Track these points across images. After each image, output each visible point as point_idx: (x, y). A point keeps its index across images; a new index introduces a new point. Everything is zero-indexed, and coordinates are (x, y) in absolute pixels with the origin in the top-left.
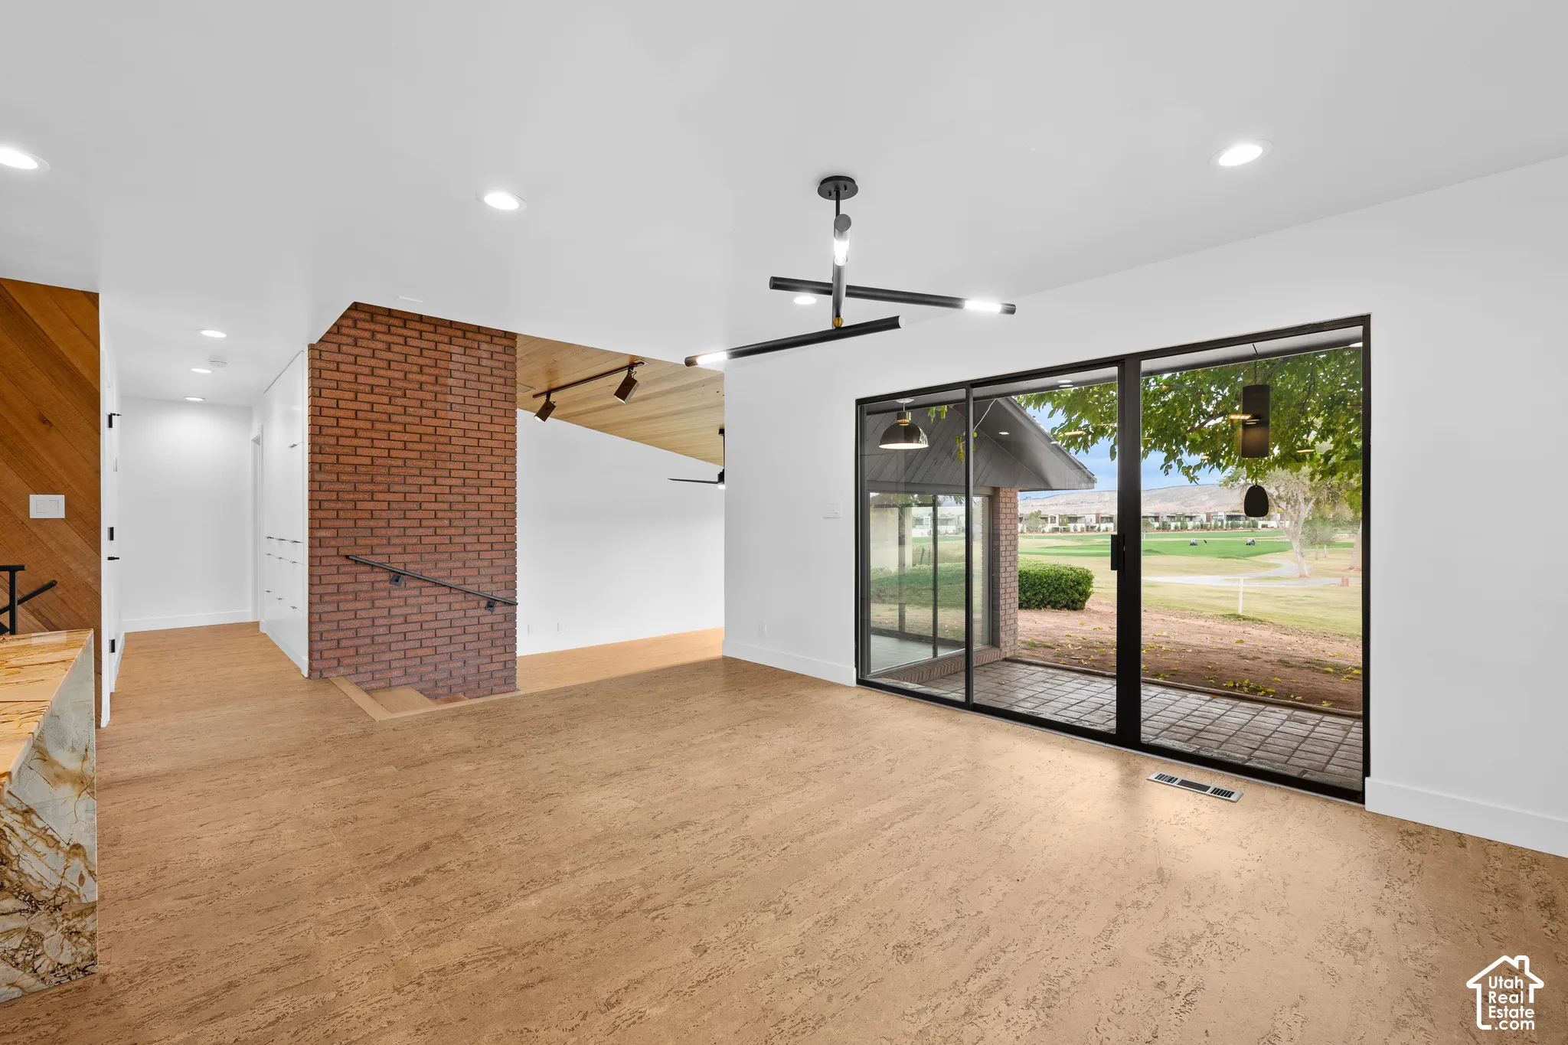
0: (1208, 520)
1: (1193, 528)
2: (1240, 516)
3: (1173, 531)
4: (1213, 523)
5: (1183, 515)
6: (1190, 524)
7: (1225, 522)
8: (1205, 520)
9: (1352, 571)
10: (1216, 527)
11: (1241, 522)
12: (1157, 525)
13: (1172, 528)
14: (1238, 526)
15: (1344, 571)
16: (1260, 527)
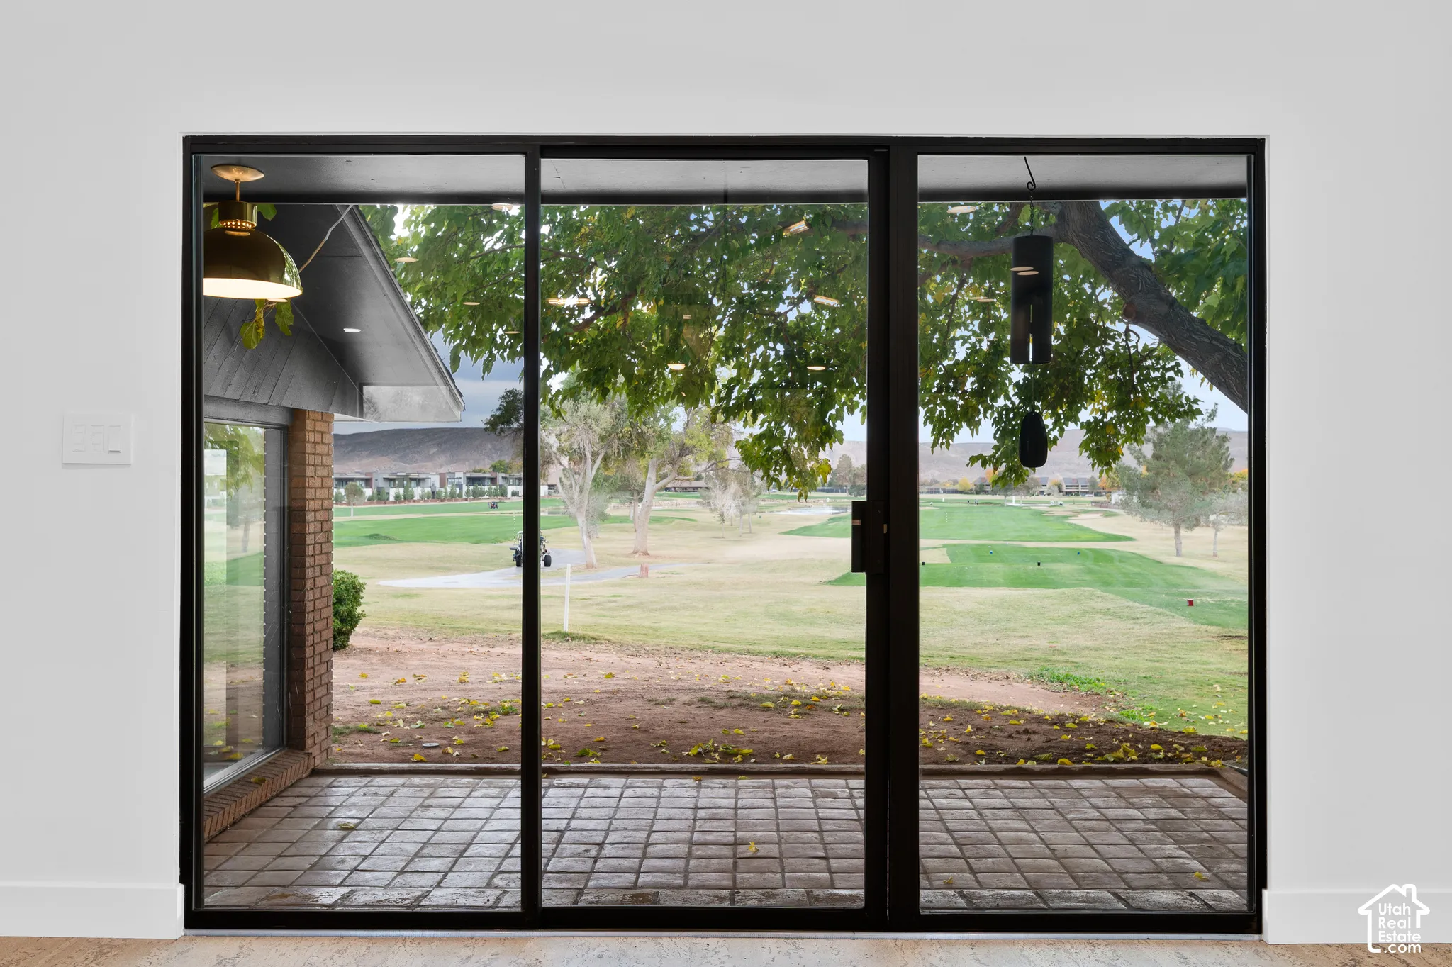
0: (442, 485)
1: (422, 498)
2: (484, 478)
3: (394, 502)
4: (449, 490)
5: (407, 476)
6: (417, 491)
7: (465, 488)
8: (437, 484)
9: (637, 555)
10: (453, 496)
11: (486, 488)
12: (368, 492)
13: (392, 498)
14: (482, 494)
15: (627, 556)
16: (509, 495)
